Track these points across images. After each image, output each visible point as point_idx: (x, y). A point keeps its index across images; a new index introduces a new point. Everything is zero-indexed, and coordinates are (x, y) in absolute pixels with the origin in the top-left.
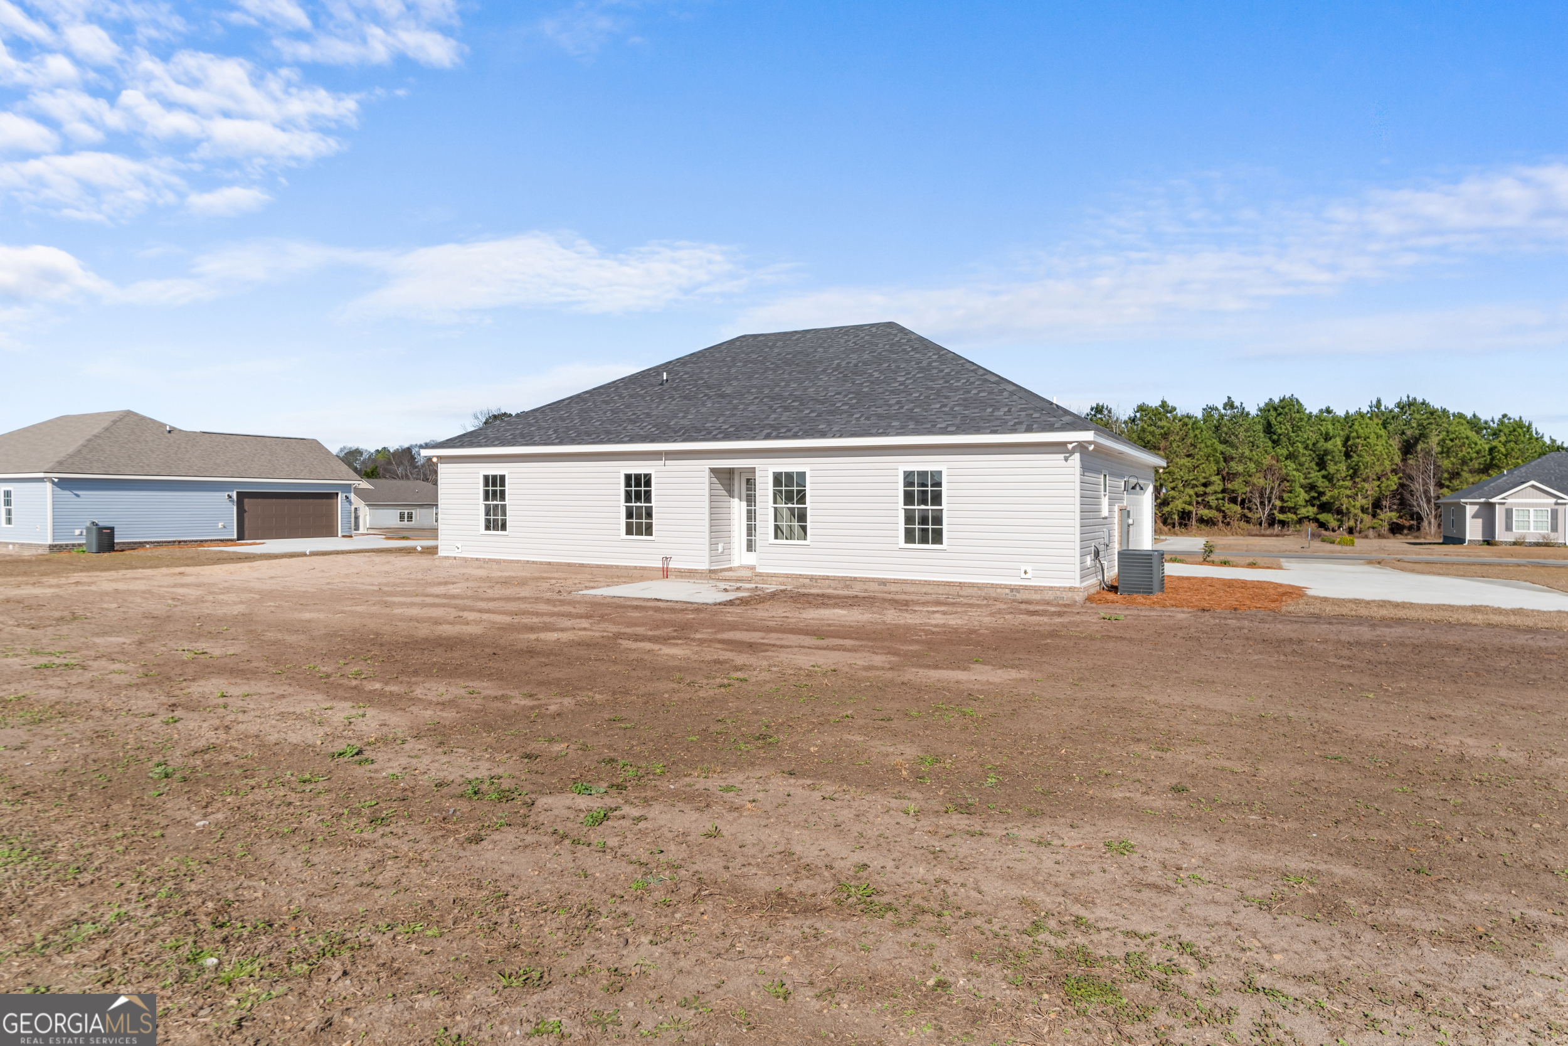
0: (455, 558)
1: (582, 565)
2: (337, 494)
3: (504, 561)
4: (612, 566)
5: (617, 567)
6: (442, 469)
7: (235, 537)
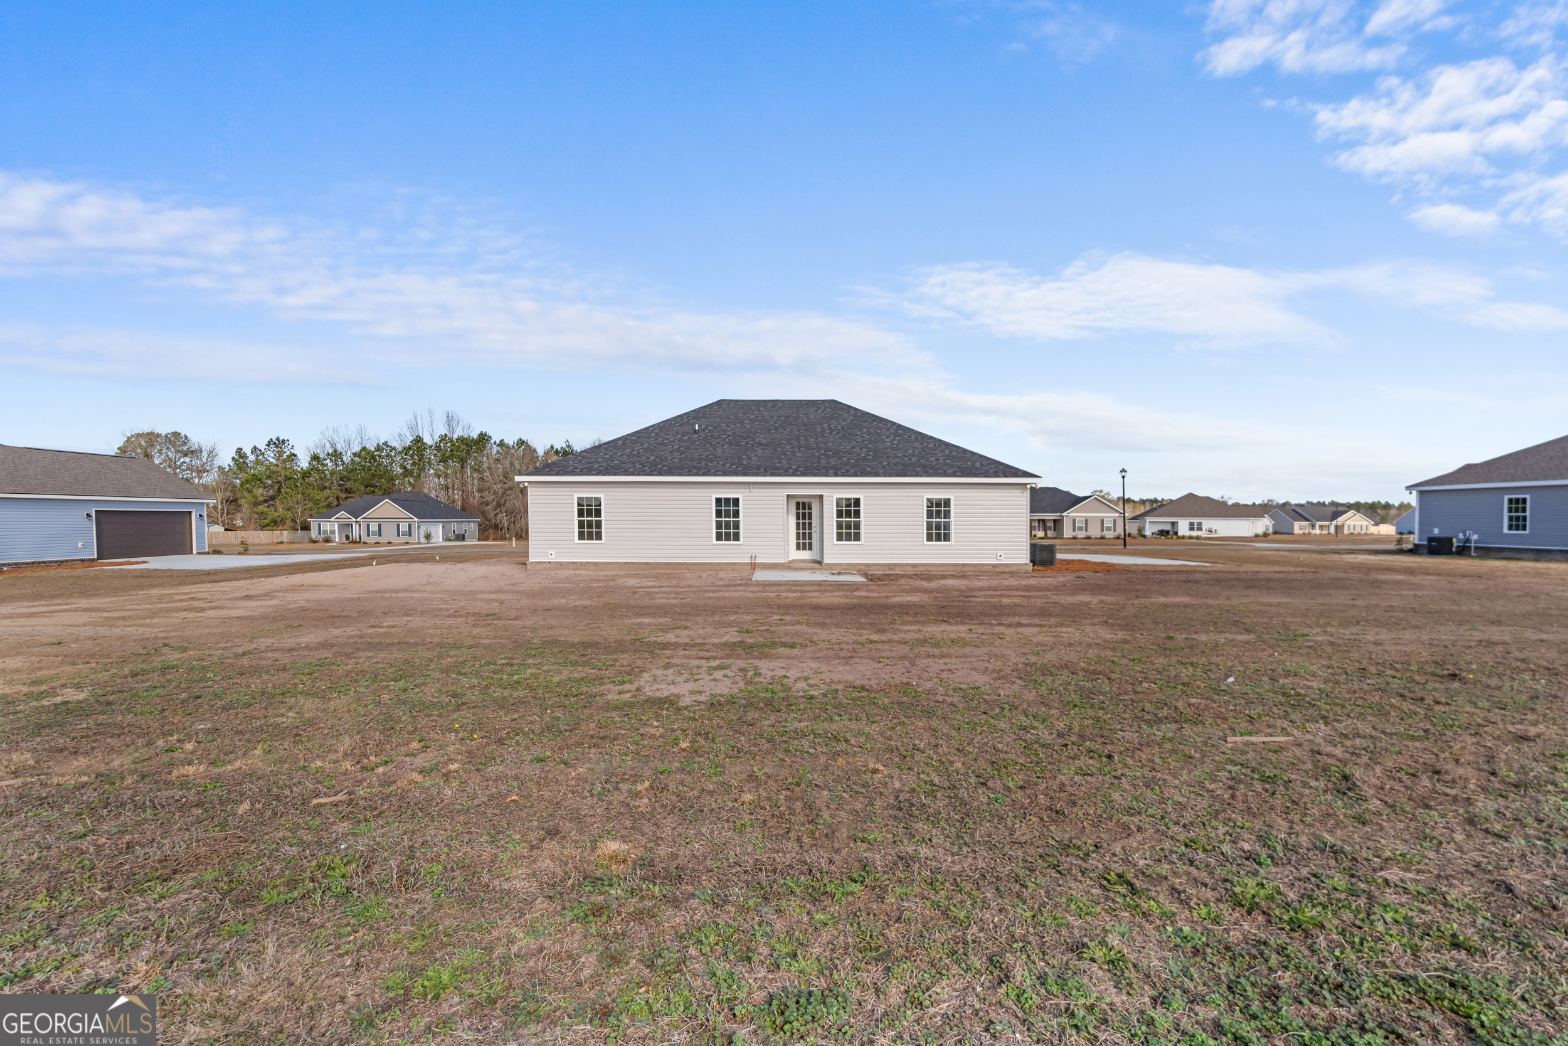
0: (550, 563)
1: (679, 564)
2: (190, 512)
3: (602, 563)
4: (707, 563)
5: (711, 564)
6: (531, 492)
7: (96, 557)
